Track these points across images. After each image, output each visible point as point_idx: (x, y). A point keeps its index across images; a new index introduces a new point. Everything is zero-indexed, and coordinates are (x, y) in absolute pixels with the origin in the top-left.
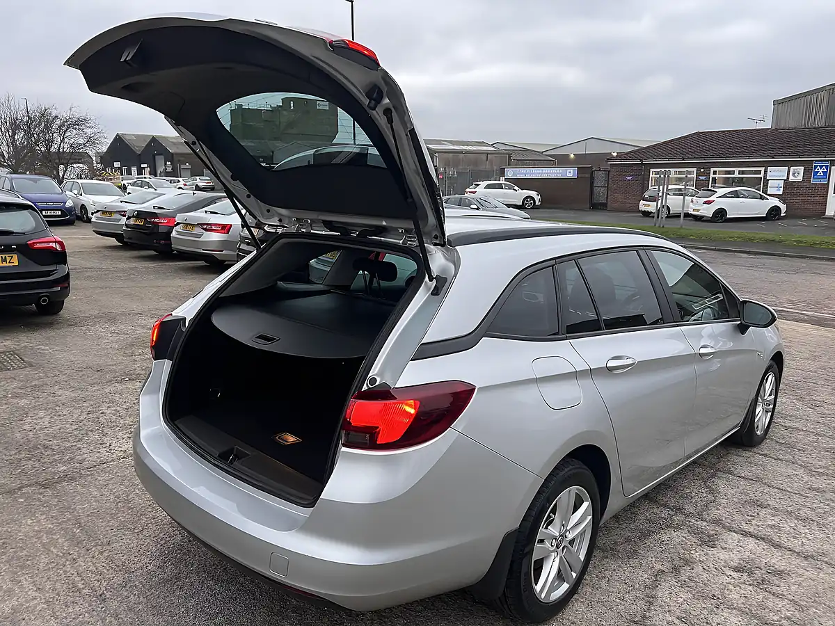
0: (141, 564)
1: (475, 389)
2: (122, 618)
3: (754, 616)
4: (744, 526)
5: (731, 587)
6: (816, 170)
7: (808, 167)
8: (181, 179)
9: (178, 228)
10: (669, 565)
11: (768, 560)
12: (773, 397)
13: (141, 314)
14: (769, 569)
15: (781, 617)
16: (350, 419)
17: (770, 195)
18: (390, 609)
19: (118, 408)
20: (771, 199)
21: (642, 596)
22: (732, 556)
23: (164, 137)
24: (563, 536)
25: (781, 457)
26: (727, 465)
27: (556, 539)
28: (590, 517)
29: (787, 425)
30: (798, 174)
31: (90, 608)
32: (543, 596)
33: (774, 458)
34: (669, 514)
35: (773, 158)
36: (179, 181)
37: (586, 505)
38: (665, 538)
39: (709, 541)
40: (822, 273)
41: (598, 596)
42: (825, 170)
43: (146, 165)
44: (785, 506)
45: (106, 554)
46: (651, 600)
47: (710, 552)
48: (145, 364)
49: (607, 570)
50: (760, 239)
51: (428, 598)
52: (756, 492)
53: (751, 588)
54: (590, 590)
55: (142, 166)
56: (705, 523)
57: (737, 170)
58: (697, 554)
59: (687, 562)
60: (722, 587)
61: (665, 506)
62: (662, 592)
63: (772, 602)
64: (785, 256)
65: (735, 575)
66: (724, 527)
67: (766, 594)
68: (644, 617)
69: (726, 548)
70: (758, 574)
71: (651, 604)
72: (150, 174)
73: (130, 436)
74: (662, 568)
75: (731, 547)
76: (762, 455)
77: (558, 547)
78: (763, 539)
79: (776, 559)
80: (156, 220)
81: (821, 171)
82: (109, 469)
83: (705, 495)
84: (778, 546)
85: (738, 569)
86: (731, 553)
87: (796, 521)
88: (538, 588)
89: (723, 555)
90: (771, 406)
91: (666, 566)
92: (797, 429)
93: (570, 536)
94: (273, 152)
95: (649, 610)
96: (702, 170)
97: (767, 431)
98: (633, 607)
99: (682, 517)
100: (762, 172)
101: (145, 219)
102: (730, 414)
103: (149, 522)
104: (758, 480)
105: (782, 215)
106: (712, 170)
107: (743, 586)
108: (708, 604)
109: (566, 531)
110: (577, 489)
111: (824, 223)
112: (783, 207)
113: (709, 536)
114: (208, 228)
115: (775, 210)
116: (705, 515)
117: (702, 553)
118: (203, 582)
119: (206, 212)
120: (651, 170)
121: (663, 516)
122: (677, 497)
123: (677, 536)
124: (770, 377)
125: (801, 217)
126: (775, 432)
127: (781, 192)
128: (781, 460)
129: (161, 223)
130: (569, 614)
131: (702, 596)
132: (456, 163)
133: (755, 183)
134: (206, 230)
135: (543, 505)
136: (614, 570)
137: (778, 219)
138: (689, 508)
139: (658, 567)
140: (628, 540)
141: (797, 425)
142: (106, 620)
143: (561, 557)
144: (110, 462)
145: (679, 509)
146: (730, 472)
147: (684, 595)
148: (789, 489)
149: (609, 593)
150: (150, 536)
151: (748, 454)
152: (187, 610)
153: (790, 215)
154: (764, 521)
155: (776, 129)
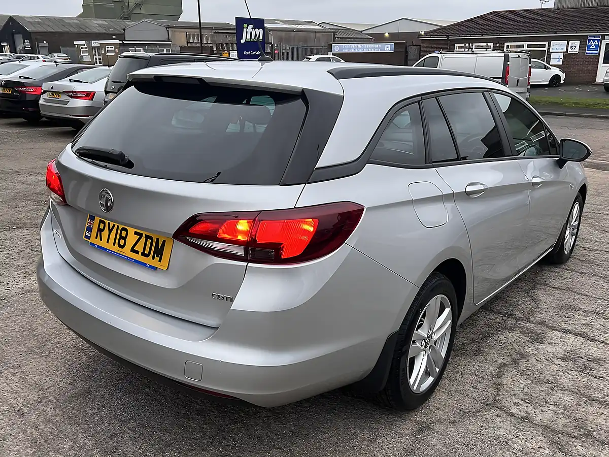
0: (52, 382)
1: (363, 210)
2: (41, 429)
3: (583, 395)
4: (564, 325)
5: (561, 373)
6: (590, 44)
7: (584, 41)
8: (40, 56)
9: (45, 96)
10: (509, 359)
11: (587, 350)
12: (577, 222)
13: (19, 172)
14: (589, 358)
15: (605, 395)
16: (255, 238)
17: (552, 65)
18: (283, 407)
19: (11, 253)
20: (553, 69)
21: (491, 385)
22: (557, 349)
23: (22, 17)
24: (430, 337)
25: (584, 271)
26: (543, 279)
27: (424, 340)
28: (450, 321)
29: (585, 246)
30: (575, 47)
31: (10, 422)
32: (415, 388)
33: (578, 272)
34: (503, 319)
35: (556, 33)
36: (38, 58)
37: (447, 311)
38: (503, 337)
39: (538, 339)
40: (598, 128)
41: (455, 386)
42: (597, 44)
43: (5, 44)
44: (593, 309)
45: (18, 375)
46: (498, 386)
47: (539, 347)
48: (29, 214)
49: (459, 366)
50: (546, 102)
51: (315, 397)
52: (568, 298)
53: (577, 373)
54: (448, 382)
55: (2, 44)
56: (532, 325)
57: (526, 44)
58: (530, 349)
59: (523, 356)
60: (553, 373)
61: (499, 313)
62: (506, 380)
63: (595, 383)
64: (566, 115)
65: (563, 364)
66: (547, 327)
67: (590, 377)
68: (495, 401)
69: (552, 343)
70: (580, 362)
71: (499, 390)
72: (11, 52)
73: (25, 275)
74: (504, 362)
75: (556, 342)
76: (569, 270)
77: (426, 347)
78: (580, 335)
79: (594, 350)
80: (23, 89)
81: (593, 44)
82: (10, 304)
83: (529, 303)
84: (593, 340)
85: (563, 359)
86: (557, 347)
87: (604, 320)
88: (411, 381)
89: (550, 349)
90: (575, 231)
91: (507, 360)
92: (593, 249)
93: (435, 337)
94: (124, 30)
95: (498, 395)
96: (498, 45)
97: (571, 250)
98: (485, 393)
99: (513, 321)
100: (547, 46)
101: (13, 88)
102: (542, 239)
103: (55, 346)
104: (569, 289)
105: (562, 82)
106: (506, 44)
107: (570, 372)
108: (545, 387)
109: (432, 334)
110: (442, 298)
111: (596, 89)
112: (563, 76)
113: (538, 335)
114: (74, 95)
115: (556, 78)
116: (532, 319)
117: (534, 348)
118: (112, 394)
119: (70, 80)
120: (456, 45)
121: (498, 321)
122: (507, 305)
123: (512, 336)
124: (577, 206)
125: (576, 84)
126: (577, 252)
127: (560, 63)
128: (584, 273)
129: (28, 91)
130: (433, 402)
131: (540, 382)
132: (288, 40)
133: (540, 55)
134: (72, 97)
135: (417, 311)
136: (465, 365)
137: (558, 86)
138: (518, 314)
139: (500, 361)
140: (472, 341)
141: (592, 246)
142: (27, 431)
143: (428, 355)
144: (10, 298)
145: (511, 315)
146: (546, 285)
147: (524, 382)
148: (594, 296)
149: (464, 384)
150: (57, 358)
151: (558, 270)
152: (102, 417)
153: (568, 83)
154: (579, 321)
155: (558, 9)
